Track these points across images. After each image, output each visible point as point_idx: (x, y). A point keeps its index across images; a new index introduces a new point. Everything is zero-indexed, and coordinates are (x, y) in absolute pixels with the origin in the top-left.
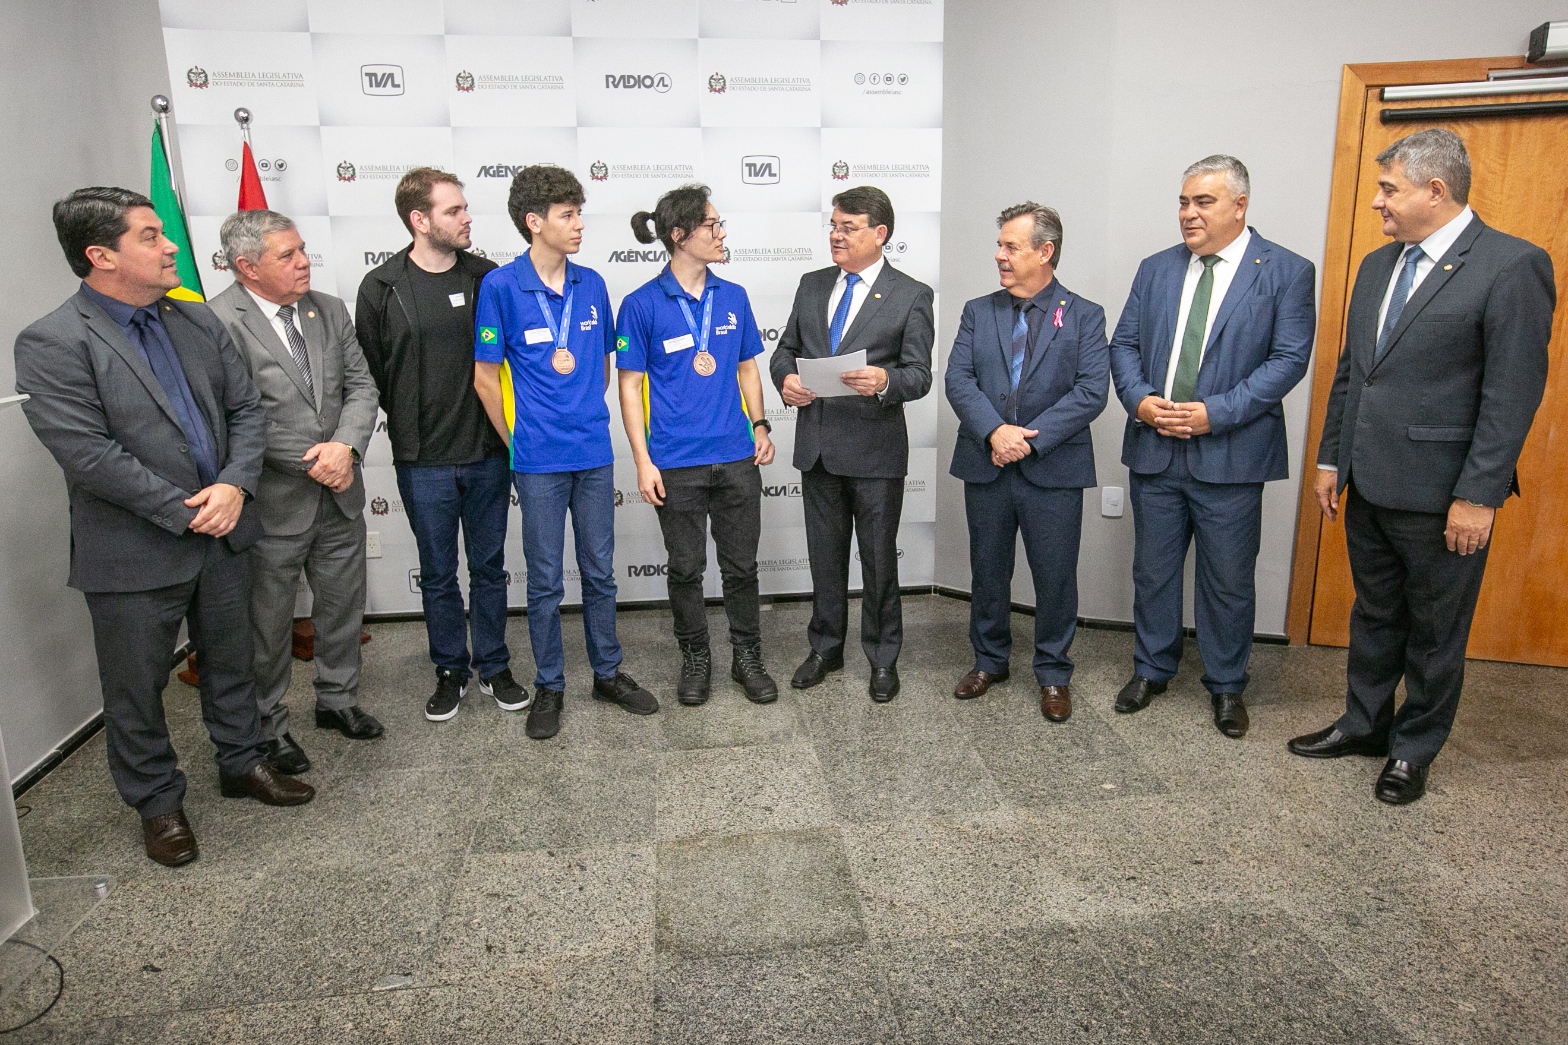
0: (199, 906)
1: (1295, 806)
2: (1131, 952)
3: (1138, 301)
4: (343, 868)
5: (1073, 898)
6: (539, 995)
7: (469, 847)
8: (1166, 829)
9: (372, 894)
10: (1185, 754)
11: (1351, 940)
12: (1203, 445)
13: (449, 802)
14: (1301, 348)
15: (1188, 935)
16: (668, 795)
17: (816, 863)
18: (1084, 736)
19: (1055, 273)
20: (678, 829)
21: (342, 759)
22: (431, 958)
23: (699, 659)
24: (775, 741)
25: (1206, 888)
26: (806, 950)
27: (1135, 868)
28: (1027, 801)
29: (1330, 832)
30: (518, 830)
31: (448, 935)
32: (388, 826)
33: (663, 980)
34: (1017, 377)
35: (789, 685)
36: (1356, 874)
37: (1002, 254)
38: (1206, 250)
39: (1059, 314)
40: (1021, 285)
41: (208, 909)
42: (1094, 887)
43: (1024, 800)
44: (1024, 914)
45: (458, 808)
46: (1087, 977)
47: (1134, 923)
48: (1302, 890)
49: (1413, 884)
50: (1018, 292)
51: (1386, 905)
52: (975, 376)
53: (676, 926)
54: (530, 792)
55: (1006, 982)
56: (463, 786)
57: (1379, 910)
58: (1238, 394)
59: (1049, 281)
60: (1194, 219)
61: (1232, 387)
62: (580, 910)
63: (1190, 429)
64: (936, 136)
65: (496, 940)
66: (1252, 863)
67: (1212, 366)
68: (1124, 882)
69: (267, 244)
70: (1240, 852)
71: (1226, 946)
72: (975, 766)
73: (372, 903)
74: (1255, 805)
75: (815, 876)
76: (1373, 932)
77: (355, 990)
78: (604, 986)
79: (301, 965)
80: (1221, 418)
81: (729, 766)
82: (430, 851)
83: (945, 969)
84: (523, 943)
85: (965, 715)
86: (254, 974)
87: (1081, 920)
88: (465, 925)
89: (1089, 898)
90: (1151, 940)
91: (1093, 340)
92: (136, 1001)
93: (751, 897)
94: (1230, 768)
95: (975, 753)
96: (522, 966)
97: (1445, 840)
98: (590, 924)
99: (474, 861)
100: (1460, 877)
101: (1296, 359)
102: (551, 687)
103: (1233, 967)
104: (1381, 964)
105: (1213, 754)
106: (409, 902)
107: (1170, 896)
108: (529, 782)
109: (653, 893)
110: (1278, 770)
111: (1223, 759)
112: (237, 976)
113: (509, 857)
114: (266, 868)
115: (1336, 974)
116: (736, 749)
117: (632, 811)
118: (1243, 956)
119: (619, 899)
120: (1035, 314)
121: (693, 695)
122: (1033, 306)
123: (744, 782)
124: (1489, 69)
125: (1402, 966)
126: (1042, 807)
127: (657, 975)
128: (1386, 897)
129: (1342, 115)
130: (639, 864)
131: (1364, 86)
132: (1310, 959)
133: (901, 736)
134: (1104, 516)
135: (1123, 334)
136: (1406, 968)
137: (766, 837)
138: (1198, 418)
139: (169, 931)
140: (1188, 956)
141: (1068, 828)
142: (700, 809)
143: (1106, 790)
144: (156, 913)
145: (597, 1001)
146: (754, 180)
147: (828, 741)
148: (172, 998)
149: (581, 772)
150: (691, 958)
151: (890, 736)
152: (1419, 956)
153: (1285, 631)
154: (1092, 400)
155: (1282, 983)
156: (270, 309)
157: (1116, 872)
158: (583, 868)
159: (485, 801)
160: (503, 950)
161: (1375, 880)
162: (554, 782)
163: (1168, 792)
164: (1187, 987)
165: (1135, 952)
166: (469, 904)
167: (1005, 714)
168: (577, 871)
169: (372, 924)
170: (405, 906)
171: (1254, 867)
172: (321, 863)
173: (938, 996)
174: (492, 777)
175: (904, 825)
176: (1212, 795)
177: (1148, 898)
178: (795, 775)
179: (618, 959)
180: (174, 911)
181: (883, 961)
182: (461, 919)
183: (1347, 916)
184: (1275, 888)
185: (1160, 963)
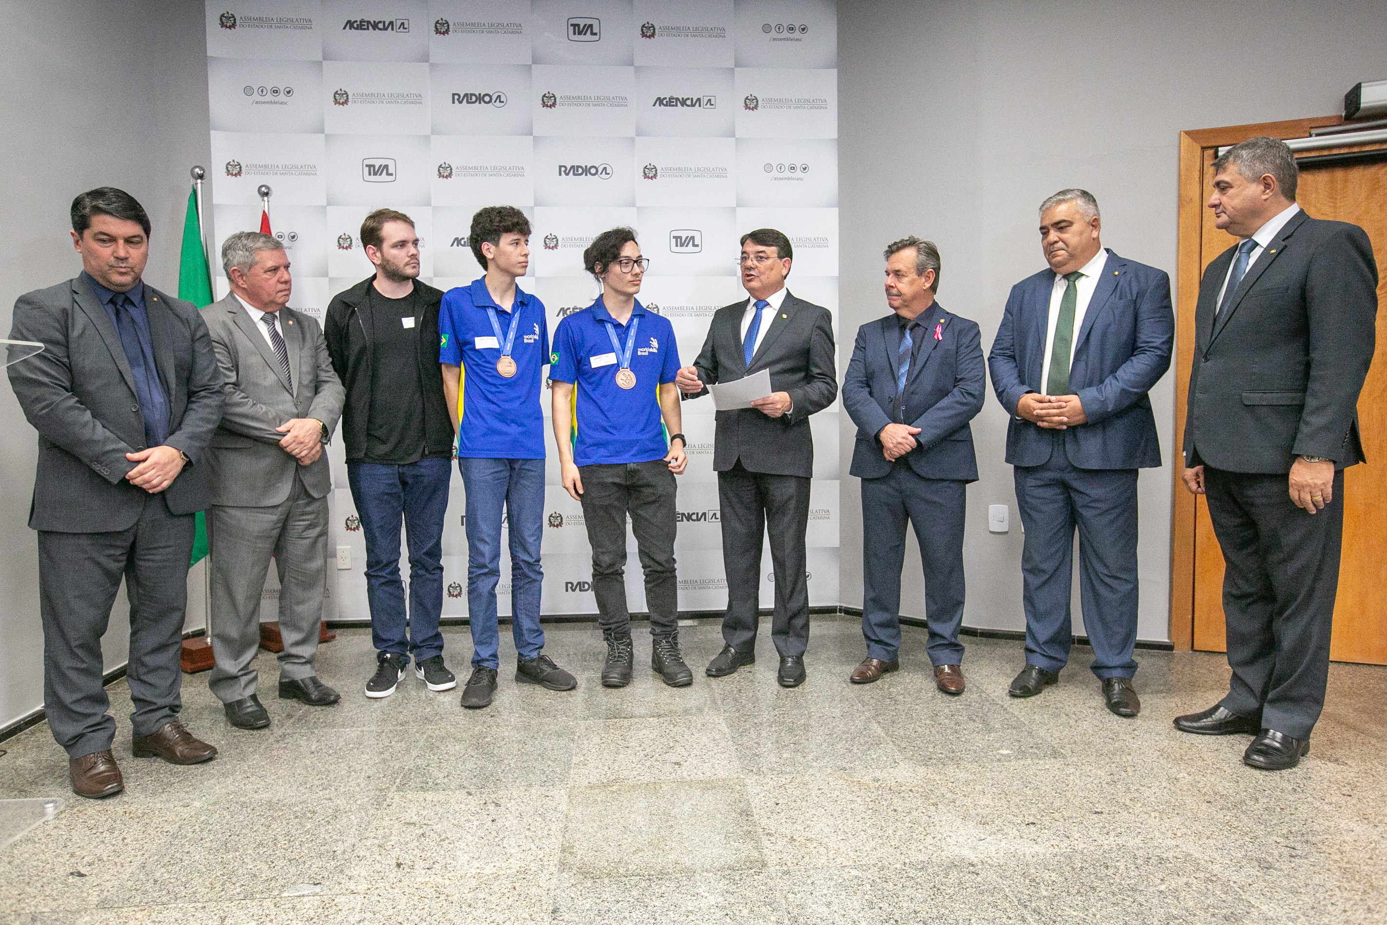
0: (135, 826)
1: (1193, 770)
2: (1033, 884)
3: (1011, 318)
4: (275, 800)
5: (973, 838)
6: (440, 904)
7: (394, 787)
8: (1064, 785)
9: (297, 820)
10: (1079, 729)
11: (1265, 881)
12: (1081, 434)
13: (382, 753)
14: (1163, 343)
15: (1092, 871)
16: (584, 752)
17: (720, 806)
18: (981, 715)
19: (935, 297)
20: (591, 777)
21: (292, 721)
22: (342, 871)
23: (621, 647)
24: (687, 714)
25: (1108, 833)
26: (705, 874)
27: (1034, 816)
28: (927, 761)
29: (1231, 791)
30: (441, 775)
31: (361, 854)
32: (323, 769)
33: (563, 894)
34: (903, 382)
35: (704, 674)
36: (1263, 826)
37: (891, 280)
38: (1069, 268)
39: (939, 330)
40: (906, 306)
41: (144, 829)
42: (993, 830)
43: (922, 761)
44: (923, 850)
45: (389, 758)
46: (989, 904)
47: (1035, 859)
48: (1208, 838)
49: (1326, 836)
50: (905, 313)
51: (1300, 853)
52: (869, 386)
53: (580, 852)
54: (457, 748)
55: (905, 905)
56: (397, 742)
57: (1292, 856)
58: (1108, 386)
59: (930, 303)
60: (1056, 242)
61: (1102, 381)
62: (490, 837)
63: (1065, 419)
64: (833, 214)
65: (406, 859)
66: (1153, 814)
67: (1083, 364)
68: (1024, 826)
69: (257, 258)
70: (1140, 805)
71: (1132, 881)
72: (876, 735)
73: (296, 827)
74: (1152, 769)
75: (719, 816)
76: (1288, 875)
77: (265, 895)
78: (505, 898)
79: (218, 874)
80: (1095, 407)
81: (644, 731)
82: (358, 789)
83: (844, 893)
84: (432, 862)
85: (867, 698)
86: (172, 881)
87: (982, 856)
88: (380, 846)
89: (989, 838)
90: (1053, 875)
91: (970, 349)
92: (55, 900)
93: (655, 830)
94: (1124, 740)
95: (876, 725)
96: (427, 880)
97: (1354, 801)
98: (498, 848)
99: (397, 797)
100: (1375, 832)
101: (1159, 352)
102: (485, 664)
103: (1141, 899)
104: (1300, 902)
105: (1107, 729)
106: (330, 827)
107: (1071, 839)
108: (458, 740)
109: (561, 825)
110: (1172, 742)
111: (1117, 734)
112: (156, 881)
113: (429, 796)
114: (204, 798)
115: (1253, 909)
116: (651, 719)
117: (550, 763)
118: (1151, 890)
119: (529, 829)
120: (919, 331)
121: (615, 677)
122: (917, 325)
123: (657, 743)
124: (1311, 128)
125: (1325, 905)
126: (940, 766)
127: (558, 890)
128: (1298, 846)
129: (1182, 173)
130: (551, 803)
131: (1200, 148)
132: (1223, 896)
133: (806, 712)
134: (991, 532)
135: (999, 347)
136: (1329, 907)
137: (674, 785)
138: (1073, 408)
139: (102, 845)
140: (1094, 889)
141: (967, 783)
142: (613, 763)
143: (1002, 755)
144: (94, 831)
145: (496, 911)
146: (679, 249)
147: (737, 714)
148: (90, 898)
149: (506, 734)
150: (592, 878)
151: (795, 712)
152: (1341, 898)
153: (1169, 637)
154: (970, 399)
155: (1195, 915)
156: (256, 314)
157: (1015, 818)
158: (497, 805)
159: (414, 753)
160: (412, 867)
161: (1284, 831)
162: (480, 741)
163: (1065, 757)
164: (1094, 915)
165: (1038, 884)
166: (386, 830)
167: (904, 698)
168: (492, 807)
169: (292, 844)
170: (326, 830)
171: (1155, 818)
172: (256, 796)
173: (836, 915)
174: (425, 736)
175: (807, 778)
176: (1108, 760)
177: (1048, 840)
178: (704, 739)
179: (520, 877)
180: (111, 830)
181: (781, 884)
182: (376, 842)
183: (1259, 861)
184: (1179, 834)
185: (1064, 894)
